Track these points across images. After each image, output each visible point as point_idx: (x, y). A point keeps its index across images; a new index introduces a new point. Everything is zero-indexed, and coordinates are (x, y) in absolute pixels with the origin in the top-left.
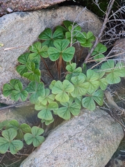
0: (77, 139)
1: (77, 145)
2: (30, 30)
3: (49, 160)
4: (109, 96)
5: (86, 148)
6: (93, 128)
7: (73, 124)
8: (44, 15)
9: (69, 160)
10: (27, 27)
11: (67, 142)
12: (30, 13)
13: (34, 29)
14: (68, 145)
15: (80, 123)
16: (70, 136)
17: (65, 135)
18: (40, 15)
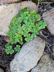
0: (31, 52)
1: (32, 55)
2: (12, 11)
3: (22, 60)
4: (41, 32)
5: (35, 55)
6: (37, 47)
7: (30, 45)
8: (16, 5)
9: (29, 60)
10: (10, 11)
11: (28, 53)
12: (10, 5)
13: (13, 11)
14: (28, 55)
15: (32, 45)
16: (29, 51)
17: (27, 50)
18: (15, 5)
